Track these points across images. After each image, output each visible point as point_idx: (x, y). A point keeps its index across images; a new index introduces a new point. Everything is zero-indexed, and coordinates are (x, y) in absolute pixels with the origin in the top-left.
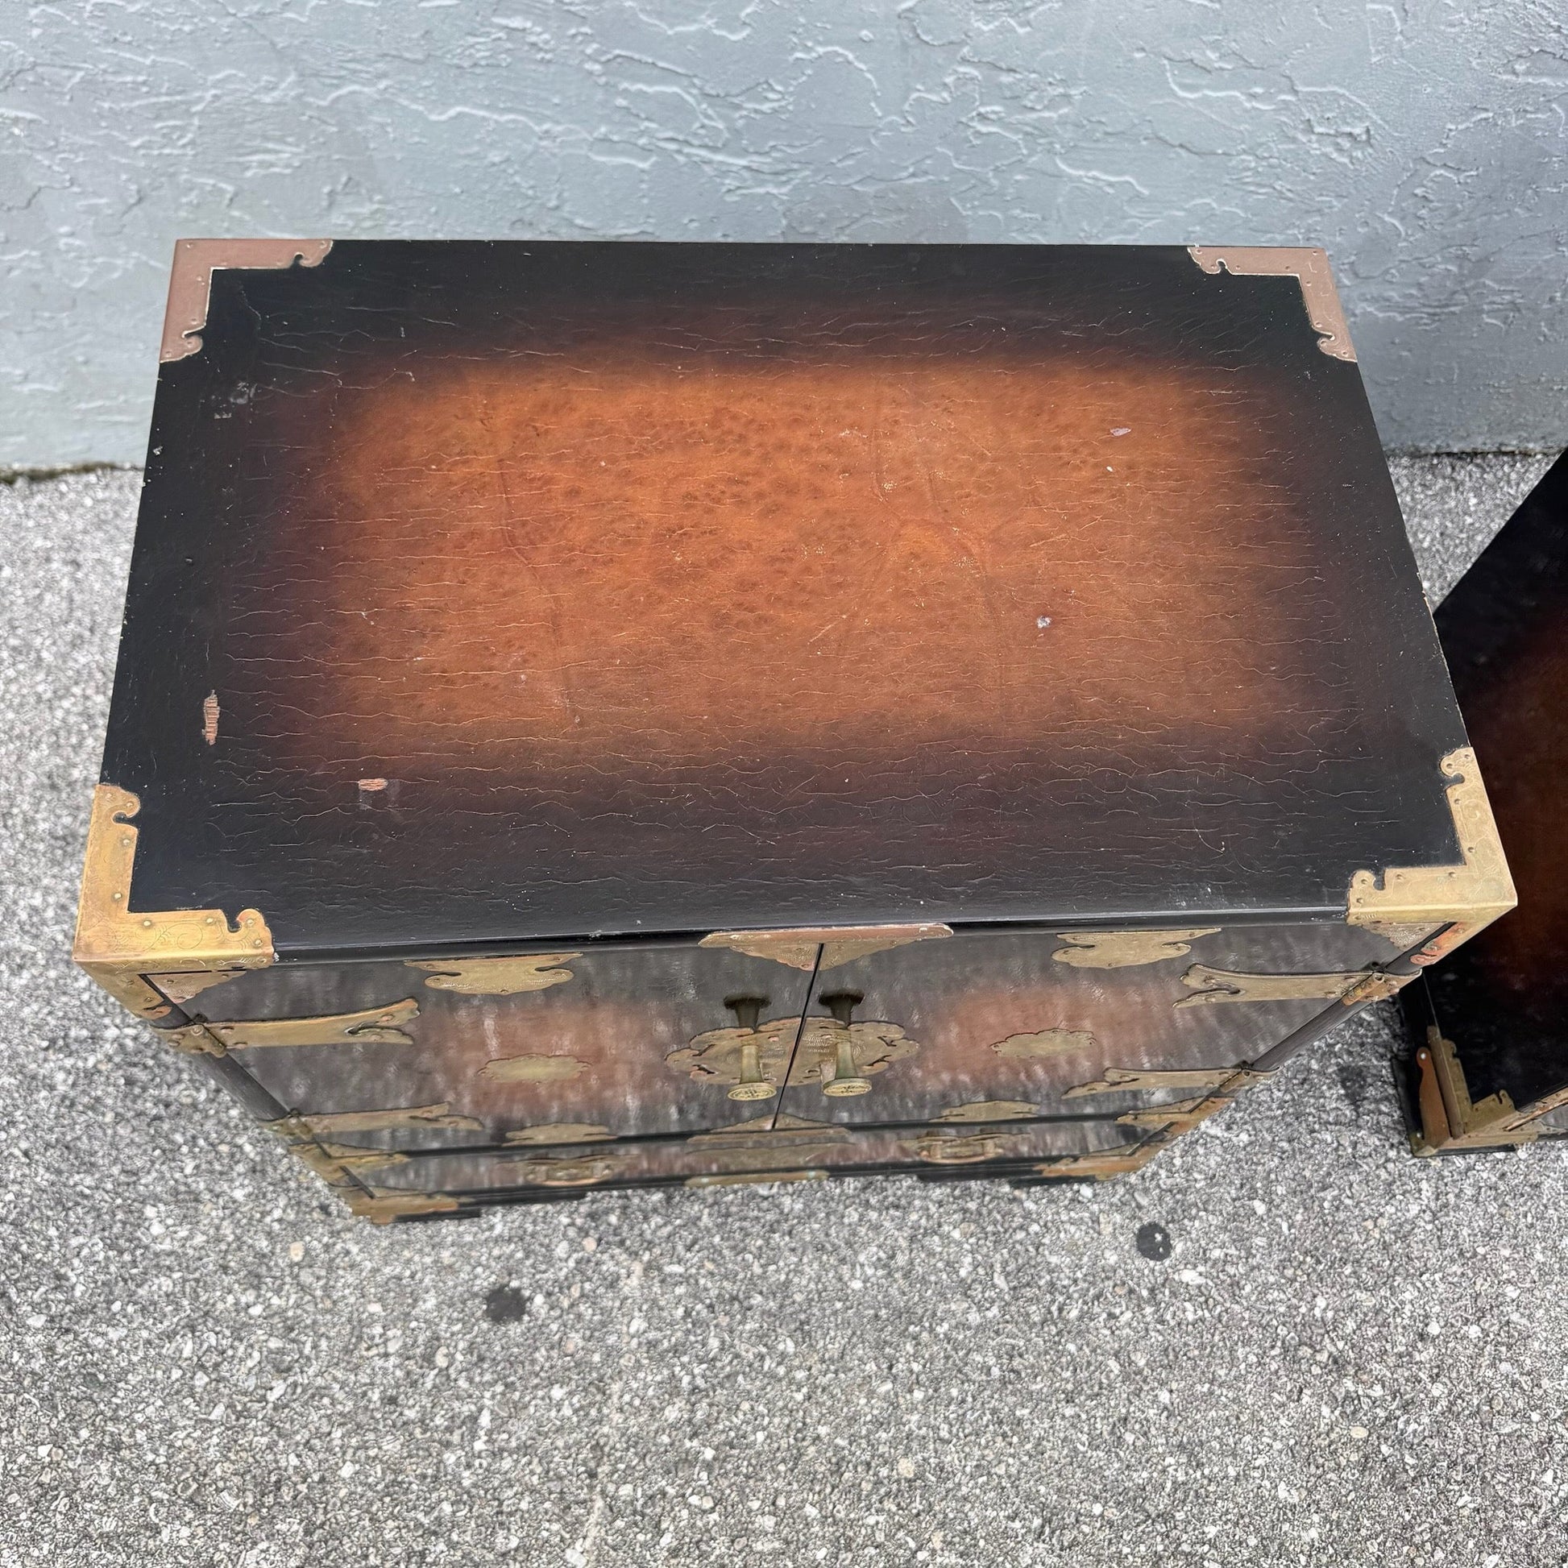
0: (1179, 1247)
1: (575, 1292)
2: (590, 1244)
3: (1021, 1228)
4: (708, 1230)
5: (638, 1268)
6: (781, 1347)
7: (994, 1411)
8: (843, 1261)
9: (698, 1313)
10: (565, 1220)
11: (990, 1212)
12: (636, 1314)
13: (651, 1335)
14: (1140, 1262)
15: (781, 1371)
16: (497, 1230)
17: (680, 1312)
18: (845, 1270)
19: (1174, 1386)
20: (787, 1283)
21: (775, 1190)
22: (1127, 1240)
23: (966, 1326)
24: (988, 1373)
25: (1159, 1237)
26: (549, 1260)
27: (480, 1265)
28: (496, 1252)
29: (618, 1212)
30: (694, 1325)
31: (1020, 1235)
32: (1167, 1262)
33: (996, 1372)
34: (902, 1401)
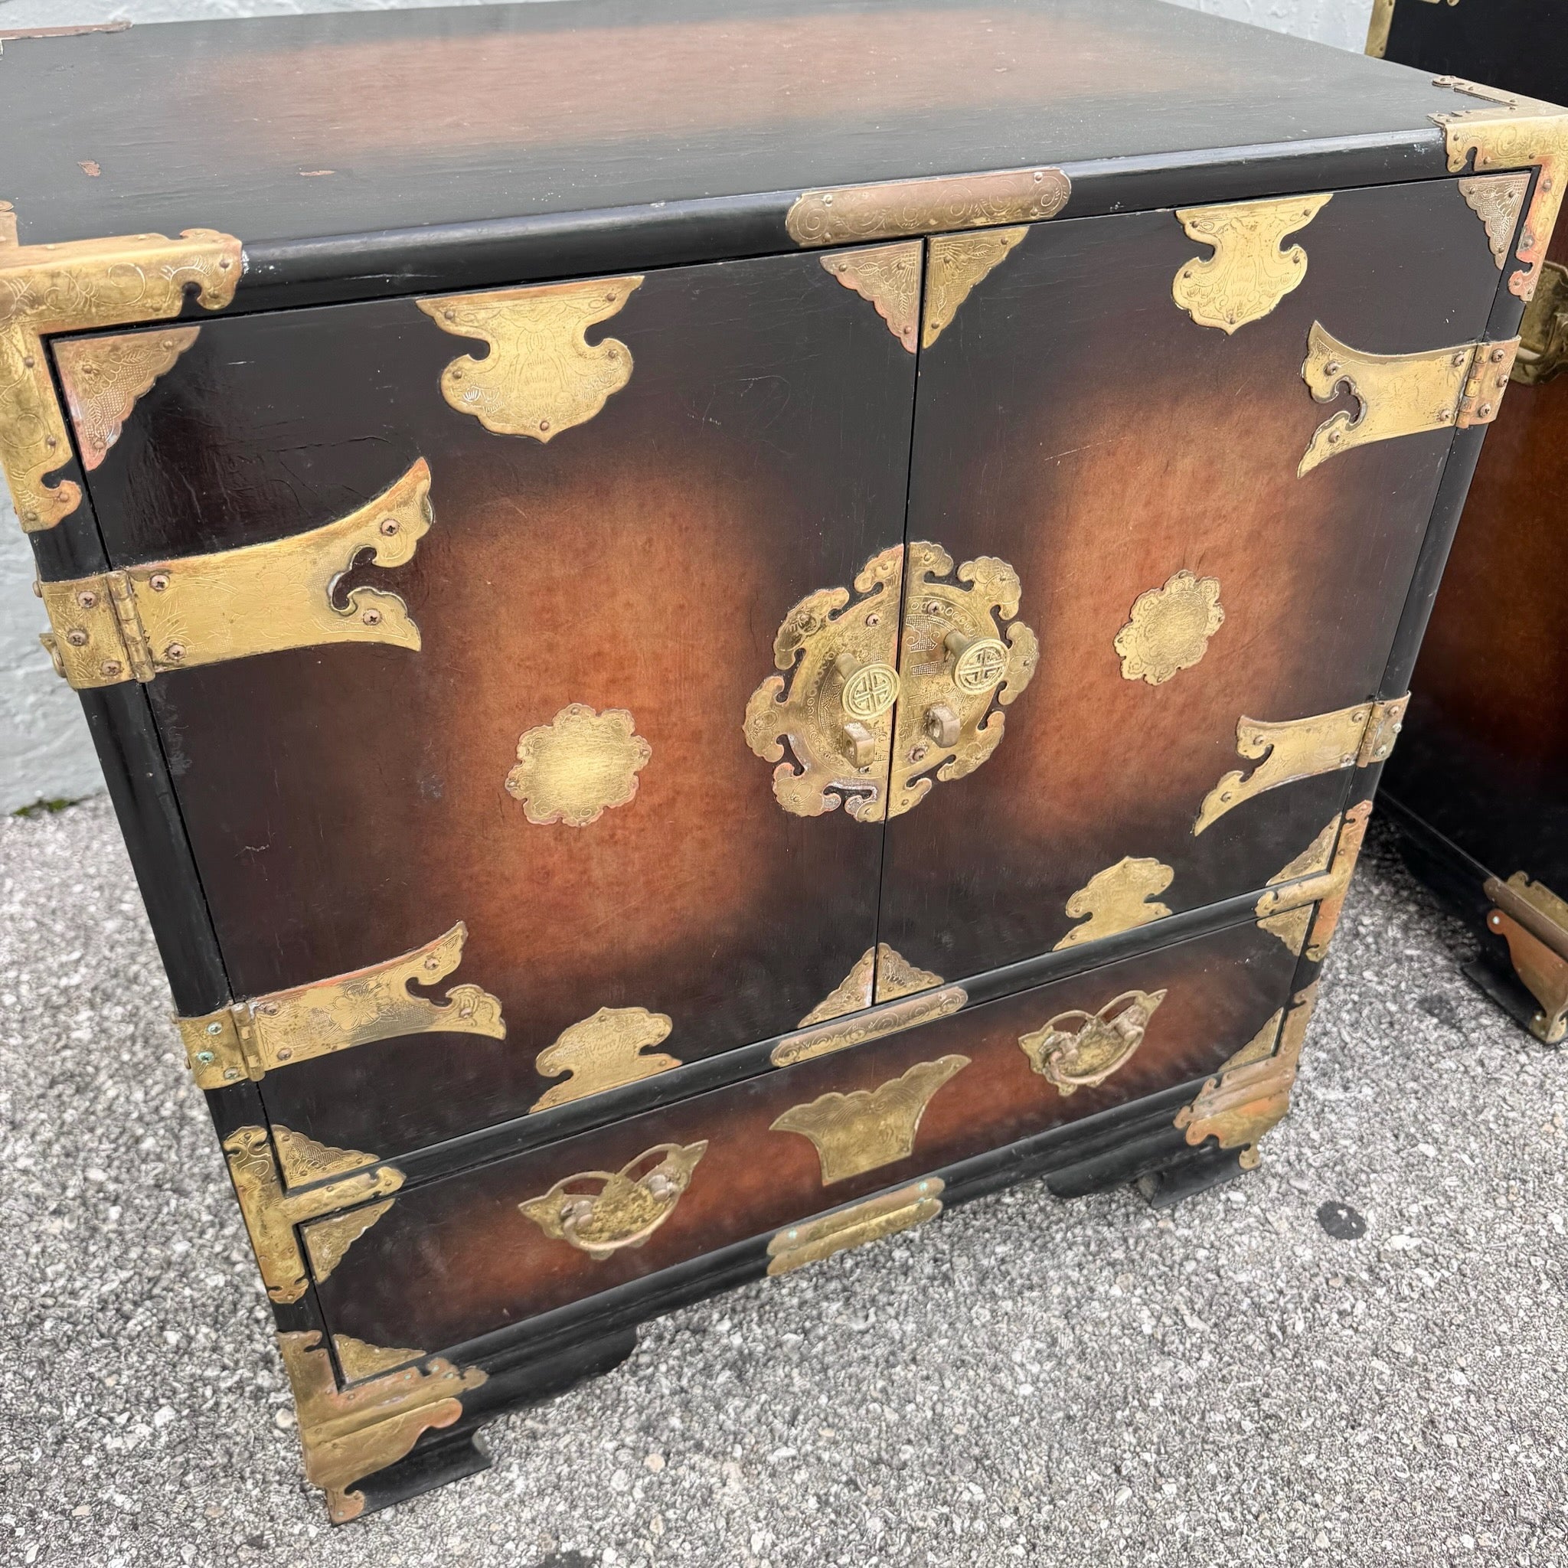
0: (1370, 1217)
1: (658, 1528)
2: (655, 1462)
3: (1187, 1258)
4: (807, 1393)
5: (732, 1469)
6: (966, 1496)
7: (1273, 1473)
8: (996, 1369)
9: (837, 1496)
10: (611, 1446)
11: (1142, 1256)
12: (754, 1526)
13: (785, 1546)
14: (1338, 1246)
15: (980, 1526)
16: (520, 1486)
17: (812, 1503)
18: (1003, 1378)
19: (1463, 1363)
20: (937, 1419)
21: (872, 1319)
22: (1311, 1229)
23: (1185, 1387)
24: (1241, 1430)
25: (1343, 1213)
26: (604, 1498)
27: (508, 1539)
28: (526, 1515)
29: (678, 1412)
30: (838, 1514)
31: (1190, 1266)
32: (1368, 1236)
33: (1247, 1425)
34: (1152, 1504)
